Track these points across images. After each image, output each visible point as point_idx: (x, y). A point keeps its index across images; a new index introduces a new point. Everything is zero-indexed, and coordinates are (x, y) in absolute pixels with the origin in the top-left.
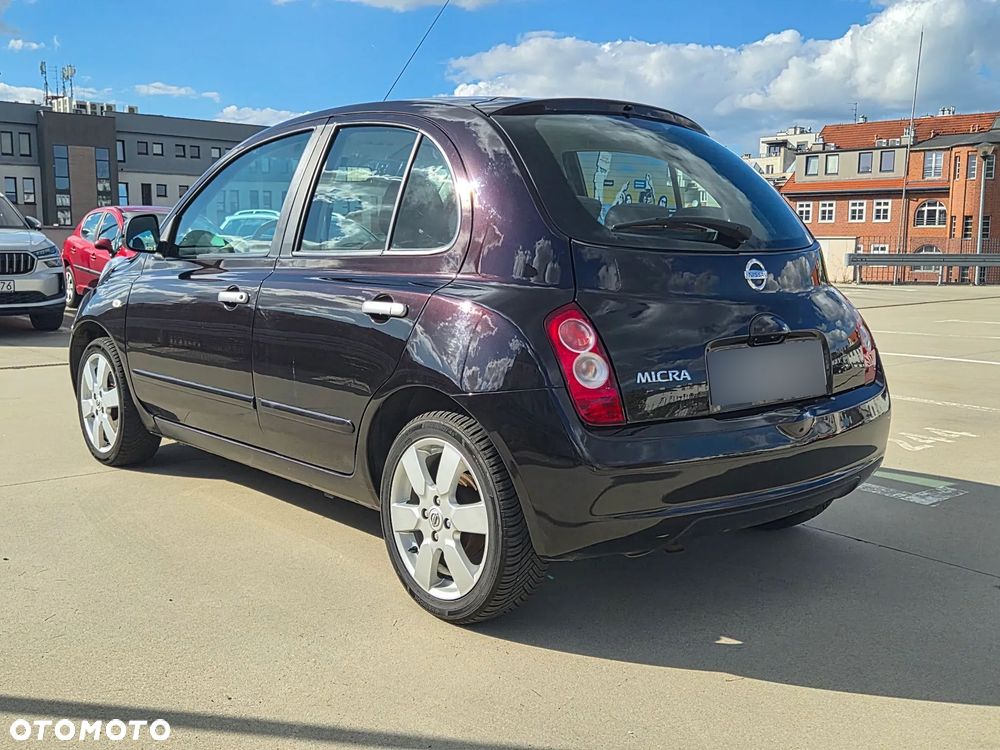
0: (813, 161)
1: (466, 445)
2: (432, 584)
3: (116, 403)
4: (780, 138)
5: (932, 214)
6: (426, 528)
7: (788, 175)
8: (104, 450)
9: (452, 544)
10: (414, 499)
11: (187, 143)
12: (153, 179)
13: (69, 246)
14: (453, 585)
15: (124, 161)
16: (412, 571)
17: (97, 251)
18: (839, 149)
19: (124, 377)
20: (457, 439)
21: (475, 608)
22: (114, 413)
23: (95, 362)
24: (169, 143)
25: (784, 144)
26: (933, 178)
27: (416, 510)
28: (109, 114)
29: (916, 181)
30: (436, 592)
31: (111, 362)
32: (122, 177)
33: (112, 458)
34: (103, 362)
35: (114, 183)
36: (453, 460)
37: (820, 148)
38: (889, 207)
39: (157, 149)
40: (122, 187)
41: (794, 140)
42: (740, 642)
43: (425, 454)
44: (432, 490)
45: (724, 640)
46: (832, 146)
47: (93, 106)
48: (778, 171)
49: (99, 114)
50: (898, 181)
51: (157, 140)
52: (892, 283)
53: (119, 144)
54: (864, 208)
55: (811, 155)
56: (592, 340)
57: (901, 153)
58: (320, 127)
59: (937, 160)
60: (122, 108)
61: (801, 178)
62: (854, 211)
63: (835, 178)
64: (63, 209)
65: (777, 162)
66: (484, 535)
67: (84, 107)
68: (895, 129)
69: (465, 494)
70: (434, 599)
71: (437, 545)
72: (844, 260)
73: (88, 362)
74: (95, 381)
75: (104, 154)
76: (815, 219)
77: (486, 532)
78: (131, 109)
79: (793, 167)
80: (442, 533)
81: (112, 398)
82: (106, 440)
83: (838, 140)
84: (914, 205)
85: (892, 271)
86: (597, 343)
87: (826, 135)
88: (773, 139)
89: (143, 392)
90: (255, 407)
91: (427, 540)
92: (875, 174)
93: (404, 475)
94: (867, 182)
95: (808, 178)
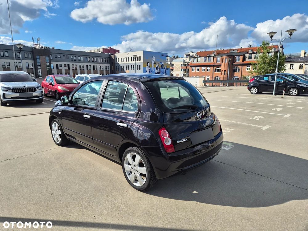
0: (195, 59)
1: (141, 156)
2: (134, 182)
3: (60, 133)
4: (188, 54)
5: (218, 70)
6: (133, 171)
7: (190, 62)
8: (58, 142)
9: (139, 175)
10: (129, 164)
11: (66, 55)
12: (59, 63)
13: (43, 83)
14: (138, 183)
15: (52, 59)
16: (129, 179)
17: (50, 85)
18: (200, 57)
19: (62, 128)
20: (139, 154)
21: (144, 189)
22: (60, 135)
23: (55, 124)
24: (62, 55)
25: (189, 55)
26: (218, 63)
27: (130, 167)
28: (48, 49)
29: (215, 63)
30: (135, 184)
31: (59, 125)
32: (52, 62)
33: (60, 144)
34: (57, 124)
35: (50, 64)
36: (138, 158)
37: (196, 56)
38: (210, 69)
39: (59, 56)
40: (52, 65)
41: (191, 54)
42: (197, 192)
43: (132, 155)
44: (134, 163)
45: (195, 192)
46: (199, 56)
47: (45, 47)
48: (188, 61)
49: (46, 49)
50: (211, 63)
51: (59, 54)
52: (211, 86)
53: (51, 56)
54: (205, 69)
55: (195, 58)
56: (168, 135)
57: (212, 58)
58: (105, 80)
59: (219, 59)
60: (51, 48)
61: (193, 63)
62: (203, 69)
63: (199, 63)
64: (39, 69)
65: (188, 59)
66: (146, 175)
67: (43, 47)
68: (211, 53)
69: (141, 165)
70: (135, 185)
71: (135, 175)
72: (202, 82)
73: (53, 124)
74: (55, 128)
75: (47, 58)
76: (196, 71)
77: (146, 174)
78: (53, 48)
79: (191, 60)
80: (136, 172)
81: (59, 132)
82: (58, 140)
83: (200, 55)
84: (215, 68)
85: (211, 84)
86: (169, 135)
87: (198, 54)
88: (187, 54)
89: (66, 132)
90: (93, 140)
91: (133, 173)
92: (207, 62)
93: (127, 159)
94: (206, 63)
95: (194, 63)
